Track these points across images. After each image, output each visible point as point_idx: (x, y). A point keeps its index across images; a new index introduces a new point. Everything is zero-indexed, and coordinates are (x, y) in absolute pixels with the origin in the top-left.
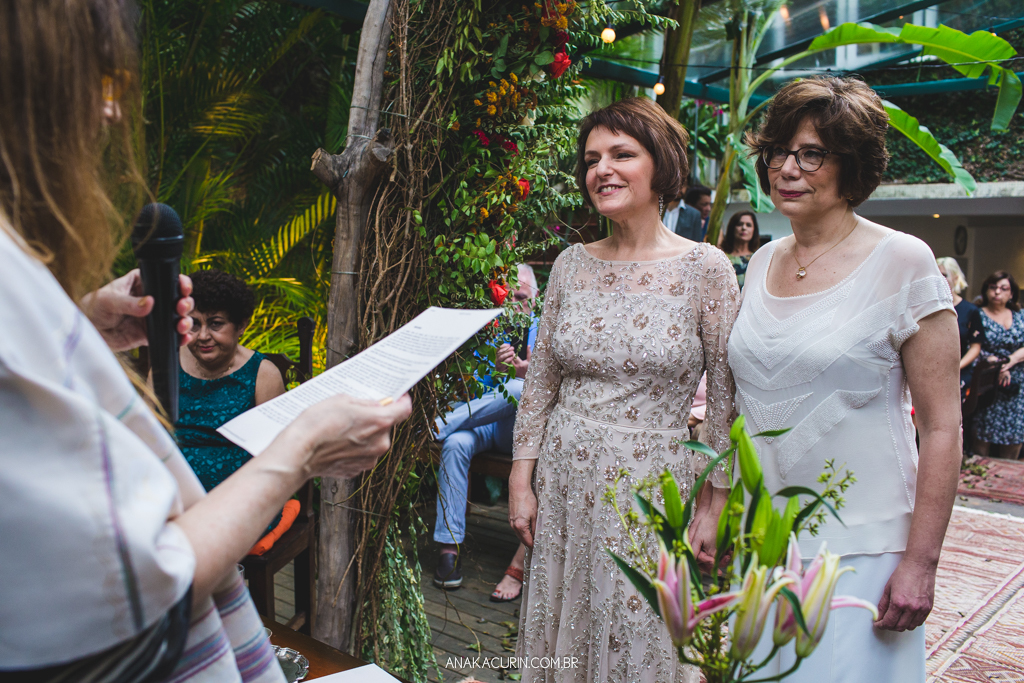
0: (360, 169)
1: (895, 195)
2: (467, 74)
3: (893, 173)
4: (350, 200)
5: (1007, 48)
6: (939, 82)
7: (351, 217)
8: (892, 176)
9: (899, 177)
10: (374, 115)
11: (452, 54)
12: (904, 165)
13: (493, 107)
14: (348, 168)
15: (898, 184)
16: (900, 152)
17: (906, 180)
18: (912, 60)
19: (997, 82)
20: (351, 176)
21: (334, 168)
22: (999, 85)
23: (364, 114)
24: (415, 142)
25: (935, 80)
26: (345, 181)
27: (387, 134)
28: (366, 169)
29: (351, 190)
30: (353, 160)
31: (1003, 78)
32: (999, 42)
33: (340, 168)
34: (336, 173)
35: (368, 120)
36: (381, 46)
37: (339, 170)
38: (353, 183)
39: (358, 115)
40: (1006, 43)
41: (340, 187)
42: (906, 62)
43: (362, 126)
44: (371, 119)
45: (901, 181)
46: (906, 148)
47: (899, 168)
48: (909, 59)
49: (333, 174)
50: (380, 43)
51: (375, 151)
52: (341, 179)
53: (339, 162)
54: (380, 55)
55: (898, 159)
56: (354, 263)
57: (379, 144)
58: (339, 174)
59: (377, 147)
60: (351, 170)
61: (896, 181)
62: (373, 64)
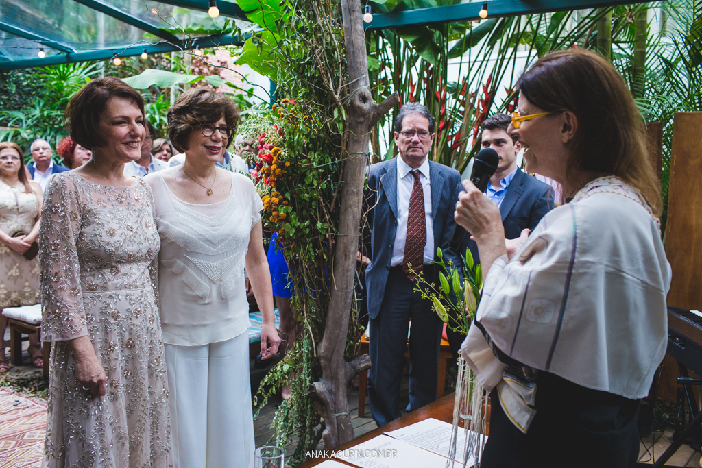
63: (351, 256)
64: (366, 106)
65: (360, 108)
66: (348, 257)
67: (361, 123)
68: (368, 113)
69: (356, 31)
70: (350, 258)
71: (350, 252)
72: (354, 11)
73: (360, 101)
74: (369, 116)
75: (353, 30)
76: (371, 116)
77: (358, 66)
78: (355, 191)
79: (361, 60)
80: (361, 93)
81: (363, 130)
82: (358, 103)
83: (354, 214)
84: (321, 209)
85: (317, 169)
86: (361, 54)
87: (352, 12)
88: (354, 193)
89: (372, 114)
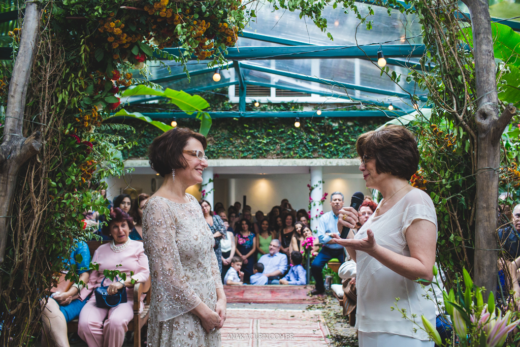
0: (20, 155)
1: (142, 164)
2: (75, 104)
3: (139, 154)
4: (9, 173)
5: (206, 103)
6: (159, 113)
7: (9, 183)
8: (139, 155)
9: (142, 156)
10: (22, 123)
11: (67, 92)
12: (145, 151)
13: (87, 122)
14: (10, 153)
15: (142, 159)
16: (142, 144)
17: (146, 158)
18: (147, 102)
19: (199, 117)
20: (12, 158)
21: (2, 153)
22: (201, 118)
23: (17, 122)
24: (48, 139)
25: (157, 112)
26: (8, 161)
27: (39, 135)
28: (24, 154)
29: (11, 167)
30: (15, 148)
31: (203, 115)
32: (202, 101)
33: (5, 153)
34: (3, 156)
35: (19, 125)
36: (27, 83)
37: (4, 154)
38: (14, 162)
39: (13, 122)
40: (205, 101)
41: (5, 165)
42: (144, 103)
43: (16, 129)
44: (20, 125)
45: (143, 158)
46: (145, 143)
47: (142, 152)
48: (145, 102)
49: (2, 157)
50: (26, 81)
51: (34, 144)
52: (6, 159)
53: (5, 150)
54: (26, 88)
55: (142, 147)
56: (7, 210)
57: (35, 141)
58: (5, 157)
59: (35, 142)
60: (12, 154)
61: (141, 158)
62: (22, 93)
63: (485, 270)
64: (485, 123)
65: (480, 125)
66: (481, 271)
67: (484, 139)
68: (489, 129)
69: (481, 51)
70: (484, 272)
71: (483, 265)
72: (479, 34)
73: (481, 118)
74: (490, 131)
75: (478, 52)
76: (492, 131)
77: (482, 84)
78: (485, 205)
79: (485, 78)
80: (481, 110)
81: (486, 145)
82: (479, 120)
83: (484, 229)
84: (454, 222)
85: (445, 185)
86: (485, 72)
87: (477, 36)
88: (484, 208)
89: (492, 129)
